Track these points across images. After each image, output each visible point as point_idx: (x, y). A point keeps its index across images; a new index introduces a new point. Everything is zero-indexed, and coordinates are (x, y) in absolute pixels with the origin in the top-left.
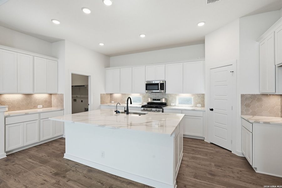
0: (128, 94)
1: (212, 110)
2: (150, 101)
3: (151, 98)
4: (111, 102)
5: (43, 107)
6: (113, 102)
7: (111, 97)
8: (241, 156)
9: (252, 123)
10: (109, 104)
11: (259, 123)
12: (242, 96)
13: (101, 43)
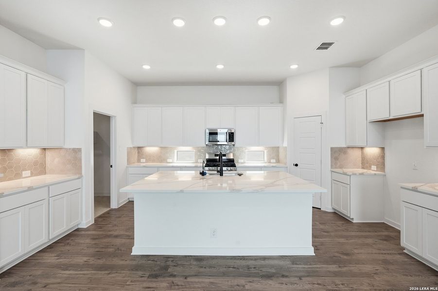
0: (171, 147)
1: (296, 165)
2: (207, 157)
3: (209, 154)
4: (139, 161)
5: (32, 175)
6: (143, 160)
7: (138, 153)
8: (332, 211)
9: (350, 176)
10: (136, 164)
11: (355, 174)
12: (332, 149)
13: (145, 65)
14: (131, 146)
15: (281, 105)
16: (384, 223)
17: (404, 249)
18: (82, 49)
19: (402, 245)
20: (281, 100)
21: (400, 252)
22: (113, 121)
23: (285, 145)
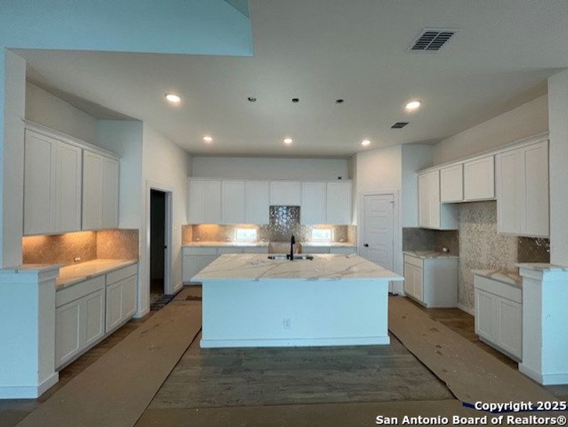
1: (367, 245)
7: (193, 231)
10: (192, 244)
12: (404, 229)
13: (206, 136)
14: (186, 224)
15: (350, 181)
16: (457, 308)
17: (478, 336)
18: (140, 121)
19: (476, 332)
20: (351, 175)
21: (475, 339)
22: (169, 197)
23: (355, 223)
